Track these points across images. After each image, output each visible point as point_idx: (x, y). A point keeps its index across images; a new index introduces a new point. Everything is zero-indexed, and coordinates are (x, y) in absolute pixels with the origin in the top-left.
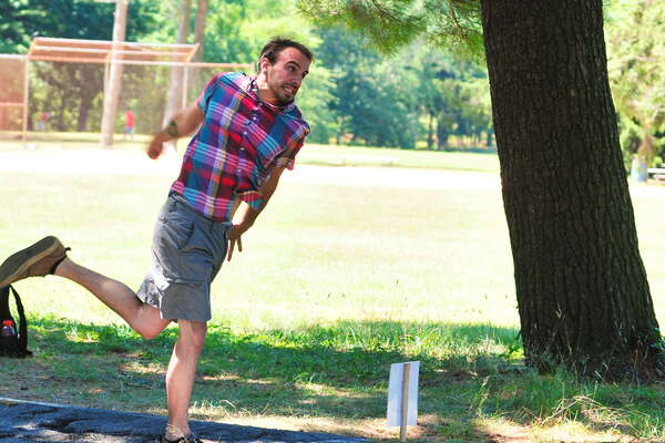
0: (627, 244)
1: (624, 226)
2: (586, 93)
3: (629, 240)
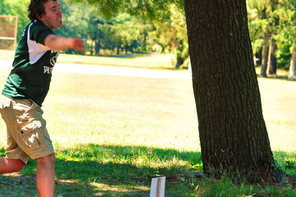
0: (257, 112)
1: (256, 103)
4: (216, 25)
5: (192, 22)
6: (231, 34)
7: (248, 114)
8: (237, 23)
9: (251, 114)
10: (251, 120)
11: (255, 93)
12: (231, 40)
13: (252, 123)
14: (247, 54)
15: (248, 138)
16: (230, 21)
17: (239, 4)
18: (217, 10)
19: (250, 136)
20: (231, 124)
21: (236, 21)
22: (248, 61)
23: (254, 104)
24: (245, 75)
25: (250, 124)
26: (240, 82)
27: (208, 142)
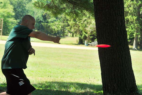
0: (130, 66)
1: (129, 62)
2: (120, 28)
3: (130, 65)
4: (110, 24)
5: (98, 23)
6: (117, 28)
7: (125, 67)
8: (120, 23)
9: (126, 67)
10: (126, 70)
11: (129, 57)
12: (117, 31)
13: (127, 71)
14: (125, 38)
15: (125, 79)
16: (117, 22)
17: (121, 14)
18: (110, 17)
19: (126, 78)
20: (117, 72)
21: (120, 22)
22: (125, 41)
23: (128, 62)
24: (124, 48)
25: (126, 72)
26: (121, 52)
27: (106, 81)
